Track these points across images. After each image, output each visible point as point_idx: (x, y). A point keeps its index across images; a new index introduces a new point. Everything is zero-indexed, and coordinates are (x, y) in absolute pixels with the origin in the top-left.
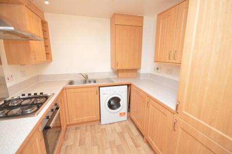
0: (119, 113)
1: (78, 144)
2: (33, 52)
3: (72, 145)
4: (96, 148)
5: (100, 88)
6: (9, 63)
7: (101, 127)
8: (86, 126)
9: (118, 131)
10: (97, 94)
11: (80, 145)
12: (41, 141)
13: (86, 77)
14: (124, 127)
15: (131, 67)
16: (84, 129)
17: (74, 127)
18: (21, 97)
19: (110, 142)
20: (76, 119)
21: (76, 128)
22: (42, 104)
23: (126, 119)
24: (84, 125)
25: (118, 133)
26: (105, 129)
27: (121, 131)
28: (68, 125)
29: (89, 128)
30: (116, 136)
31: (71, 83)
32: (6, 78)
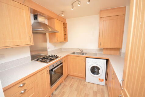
0: (98, 78)
1: (69, 86)
2: (57, 37)
3: (67, 85)
4: (76, 92)
5: (87, 58)
6: (49, 42)
7: (85, 83)
8: (78, 79)
9: (94, 90)
10: (84, 62)
11: (70, 87)
12: (47, 74)
13: (82, 51)
14: (100, 89)
15: (116, 47)
16: (76, 80)
17: (72, 77)
18: (50, 56)
19: (85, 93)
20: (72, 73)
21: (73, 78)
22: (53, 60)
23: (104, 85)
24: (77, 78)
25: (94, 91)
26: (86, 85)
27: (96, 91)
28: (68, 75)
29: (78, 80)
30: (91, 92)
31: (74, 53)
32: (48, 48)
